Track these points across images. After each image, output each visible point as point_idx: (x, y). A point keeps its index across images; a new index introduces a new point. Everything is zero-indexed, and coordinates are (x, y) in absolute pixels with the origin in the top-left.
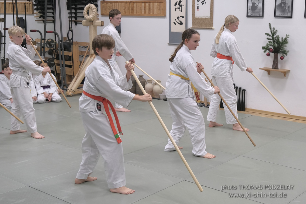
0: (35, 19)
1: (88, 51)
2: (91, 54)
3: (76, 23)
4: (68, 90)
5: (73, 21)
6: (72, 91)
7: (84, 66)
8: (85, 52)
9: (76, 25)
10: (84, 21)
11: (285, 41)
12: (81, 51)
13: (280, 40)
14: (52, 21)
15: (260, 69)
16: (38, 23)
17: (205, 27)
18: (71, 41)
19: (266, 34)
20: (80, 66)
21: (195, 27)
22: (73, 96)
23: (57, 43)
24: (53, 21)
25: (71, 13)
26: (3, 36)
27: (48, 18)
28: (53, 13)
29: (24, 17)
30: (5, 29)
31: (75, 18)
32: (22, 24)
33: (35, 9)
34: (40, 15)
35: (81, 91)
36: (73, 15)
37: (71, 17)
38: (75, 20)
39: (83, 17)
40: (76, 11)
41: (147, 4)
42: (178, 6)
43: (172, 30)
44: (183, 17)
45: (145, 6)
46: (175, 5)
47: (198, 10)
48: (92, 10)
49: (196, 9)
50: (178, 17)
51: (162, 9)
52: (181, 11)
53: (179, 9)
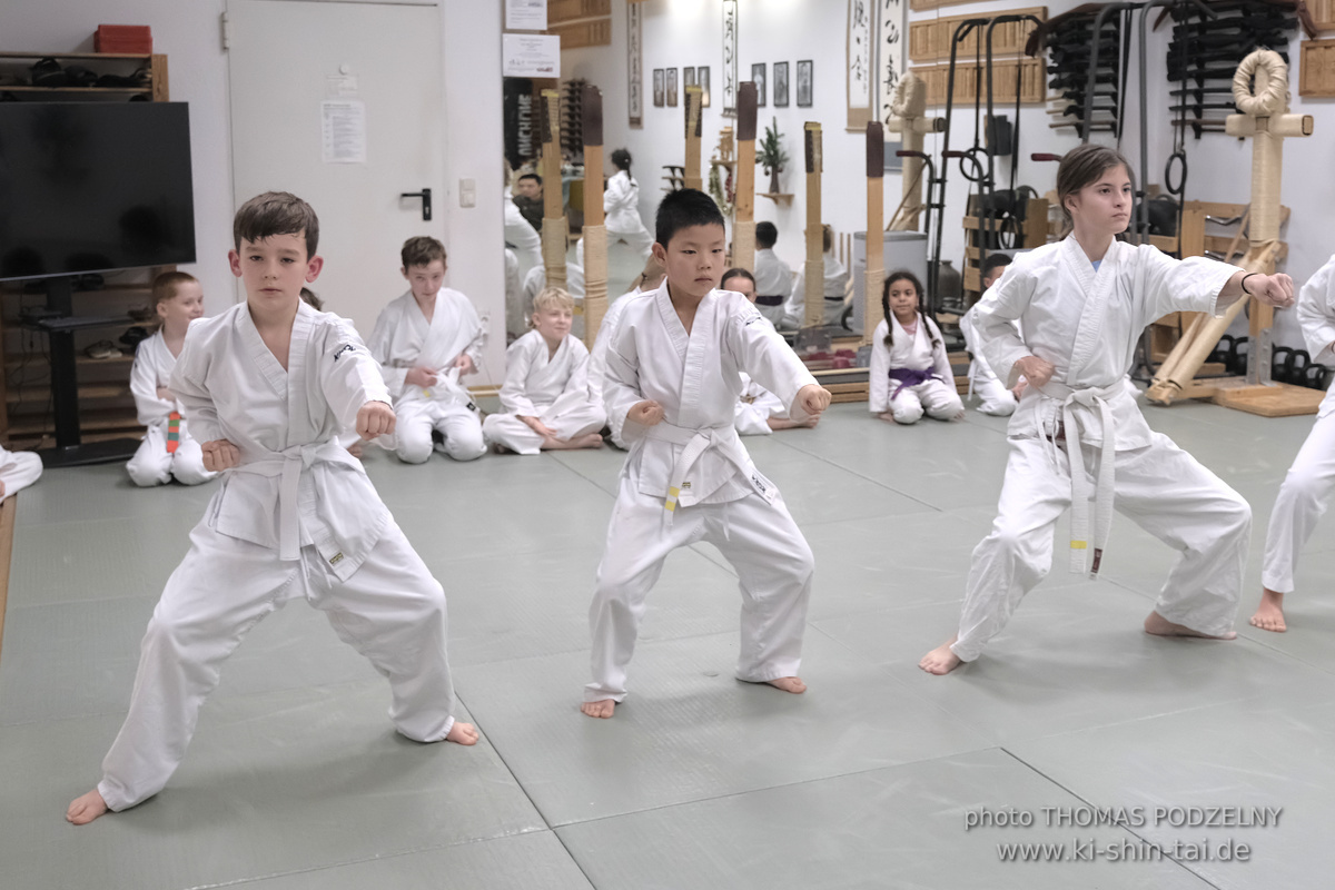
0: (1050, 120)
1: (1243, 237)
2: (1253, 245)
4: (1158, 380)
5: (1190, 122)
6: (1173, 385)
8: (1230, 241)
9: (1198, 136)
10: (1233, 121)
12: (1214, 240)
14: (1108, 127)
16: (1060, 133)
18: (1177, 197)
22: (1174, 404)
24: (1114, 125)
25: (1184, 93)
26: (938, 181)
27: (1098, 116)
28: (1114, 96)
29: (1010, 114)
30: (947, 154)
31: (1198, 110)
32: (1002, 138)
33: (1053, 85)
34: (1066, 103)
35: (1207, 387)
36: (1191, 101)
37: (1183, 108)
38: (1195, 119)
39: (1231, 106)
40: (1201, 84)
48: (1269, 73)
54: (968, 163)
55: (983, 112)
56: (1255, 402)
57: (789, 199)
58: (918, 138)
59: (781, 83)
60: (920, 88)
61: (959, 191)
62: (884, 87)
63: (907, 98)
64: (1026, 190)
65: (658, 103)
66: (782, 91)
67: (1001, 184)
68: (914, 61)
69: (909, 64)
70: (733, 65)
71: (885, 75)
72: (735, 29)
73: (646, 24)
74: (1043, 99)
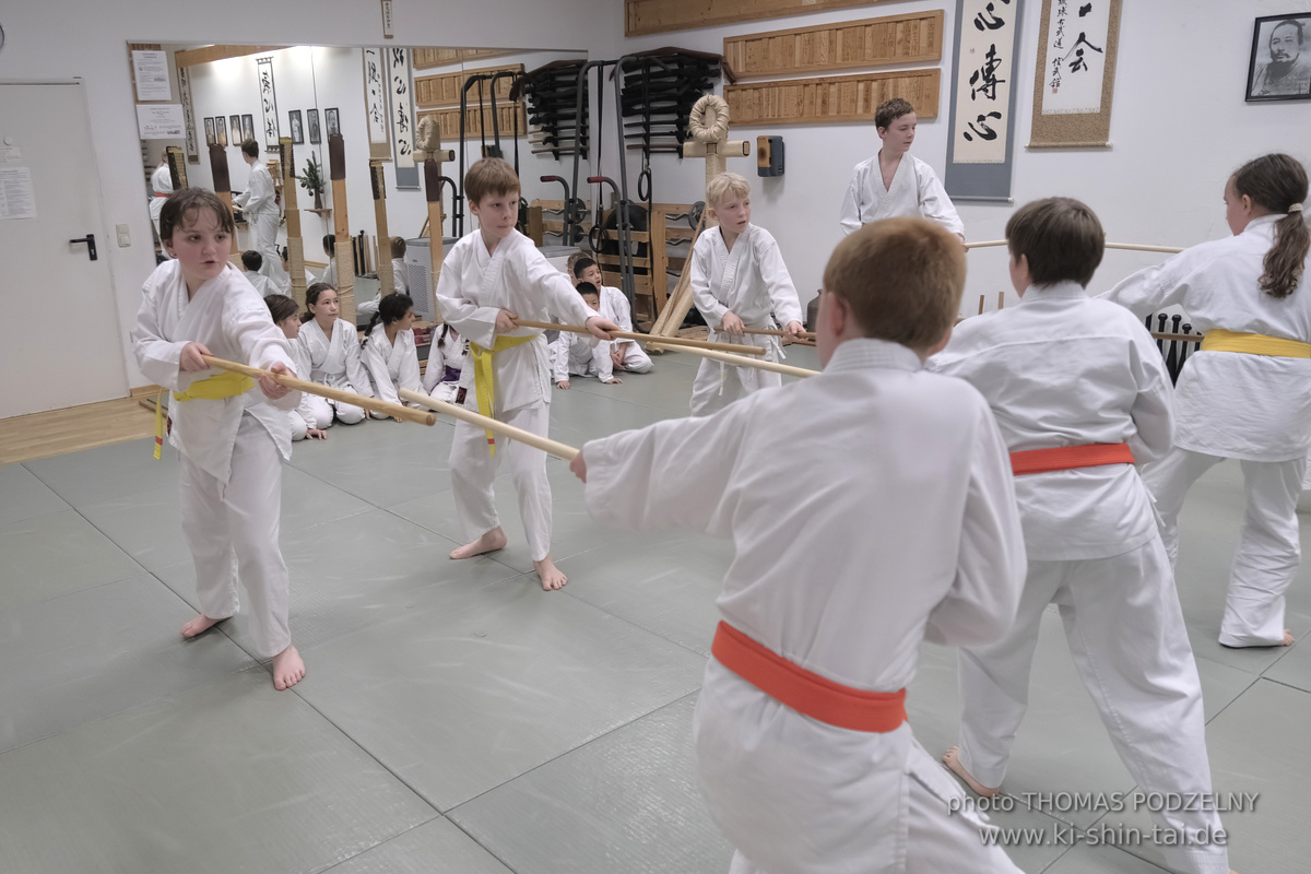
1: (690, 227)
3: (649, 153)
5: (639, 146)
10: (688, 145)
16: (540, 157)
17: (1080, 143)
18: (647, 203)
20: (669, 268)
21: (1042, 144)
27: (565, 144)
31: (646, 137)
33: (533, 122)
34: (544, 135)
38: (645, 143)
40: (647, 118)
41: (875, 85)
42: (980, 82)
43: (959, 158)
44: (997, 115)
45: (868, 91)
46: (973, 80)
47: (1055, 91)
48: (716, 111)
49: (1047, 89)
50: (981, 118)
51: (927, 96)
52: (993, 97)
53: (987, 91)
57: (328, 213)
59: (315, 125)
60: (436, 127)
62: (397, 127)
63: (427, 137)
66: (316, 132)
68: (421, 107)
69: (417, 109)
70: (272, 112)
71: (397, 118)
72: (271, 85)
73: (193, 82)
74: (525, 132)
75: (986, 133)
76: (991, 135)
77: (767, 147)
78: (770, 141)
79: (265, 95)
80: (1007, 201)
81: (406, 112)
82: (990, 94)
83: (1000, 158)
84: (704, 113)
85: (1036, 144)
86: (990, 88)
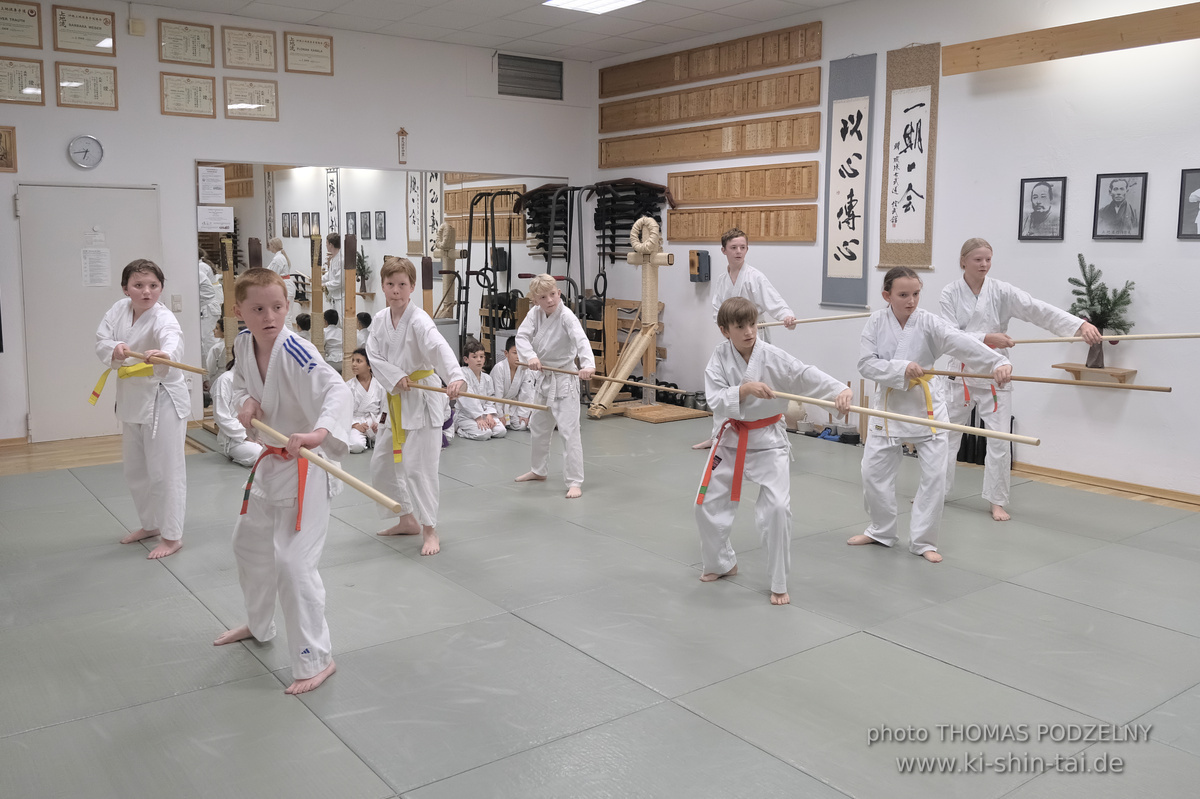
0: (529, 251)
1: (639, 320)
3: (613, 260)
4: (594, 404)
5: (608, 254)
6: (602, 407)
7: (629, 352)
8: (632, 322)
9: (613, 262)
10: (631, 254)
11: (1123, 298)
12: (623, 320)
13: (1110, 295)
14: (563, 255)
15: (1053, 366)
16: (534, 258)
18: (602, 297)
19: (1070, 280)
20: (619, 351)
22: (601, 418)
23: (573, 301)
24: (565, 254)
25: (603, 237)
26: (464, 288)
27: (556, 249)
28: (565, 238)
29: (506, 247)
30: (469, 273)
31: (613, 247)
32: (501, 261)
33: (530, 230)
34: (538, 241)
35: (621, 406)
36: (608, 242)
37: (604, 246)
38: (611, 252)
39: (629, 245)
40: (614, 232)
41: (772, 214)
42: (844, 217)
43: (831, 274)
44: (856, 242)
45: (768, 219)
46: (839, 215)
47: (894, 226)
48: (649, 230)
49: (889, 224)
50: (846, 244)
51: (808, 225)
52: (853, 228)
53: (849, 223)
54: (481, 278)
55: (490, 245)
56: (647, 415)
57: (372, 296)
58: (451, 262)
59: (366, 224)
60: (452, 231)
61: (477, 293)
62: (430, 229)
63: (444, 238)
64: (516, 292)
65: (286, 235)
66: (366, 229)
67: (501, 289)
68: (448, 214)
69: (445, 216)
70: (335, 212)
71: (430, 222)
72: (335, 190)
73: (277, 185)
74: (525, 239)
75: (849, 255)
76: (852, 257)
77: (696, 259)
78: (698, 254)
79: (331, 198)
80: (864, 308)
81: (437, 217)
82: (851, 226)
83: (859, 274)
84: (641, 231)
85: (883, 265)
86: (851, 221)
